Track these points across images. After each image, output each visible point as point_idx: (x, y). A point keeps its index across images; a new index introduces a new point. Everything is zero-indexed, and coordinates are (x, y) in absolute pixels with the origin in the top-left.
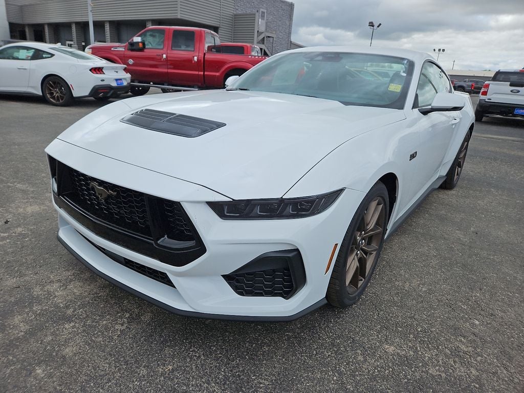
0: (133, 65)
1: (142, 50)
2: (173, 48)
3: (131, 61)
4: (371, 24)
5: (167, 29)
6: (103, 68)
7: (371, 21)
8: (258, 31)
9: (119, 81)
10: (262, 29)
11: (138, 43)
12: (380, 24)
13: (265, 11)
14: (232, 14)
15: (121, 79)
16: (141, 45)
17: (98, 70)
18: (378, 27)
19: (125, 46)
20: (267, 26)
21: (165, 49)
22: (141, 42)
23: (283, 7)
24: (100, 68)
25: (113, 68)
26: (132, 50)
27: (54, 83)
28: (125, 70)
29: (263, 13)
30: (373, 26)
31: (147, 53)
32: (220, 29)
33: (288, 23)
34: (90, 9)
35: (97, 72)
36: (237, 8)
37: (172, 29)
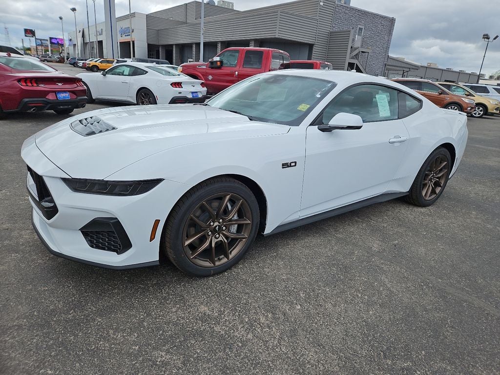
0: (212, 80)
1: (219, 68)
2: (244, 66)
3: (210, 77)
4: (486, 37)
5: (240, 49)
6: (181, 83)
7: (486, 33)
8: (351, 47)
9: (194, 94)
10: (358, 44)
11: (217, 61)
12: (497, 37)
13: (363, 27)
14: (328, 32)
15: (196, 92)
16: (219, 63)
17: (178, 85)
18: (495, 39)
19: (207, 65)
20: (363, 41)
21: (238, 67)
22: (219, 61)
23: (383, 22)
24: (179, 83)
25: (191, 83)
26: (212, 68)
27: (145, 94)
28: (202, 84)
29: (361, 29)
30: (488, 38)
31: (224, 71)
32: (315, 46)
33: (386, 38)
34: (202, 32)
35: (177, 86)
36: (334, 25)
37: (245, 49)
